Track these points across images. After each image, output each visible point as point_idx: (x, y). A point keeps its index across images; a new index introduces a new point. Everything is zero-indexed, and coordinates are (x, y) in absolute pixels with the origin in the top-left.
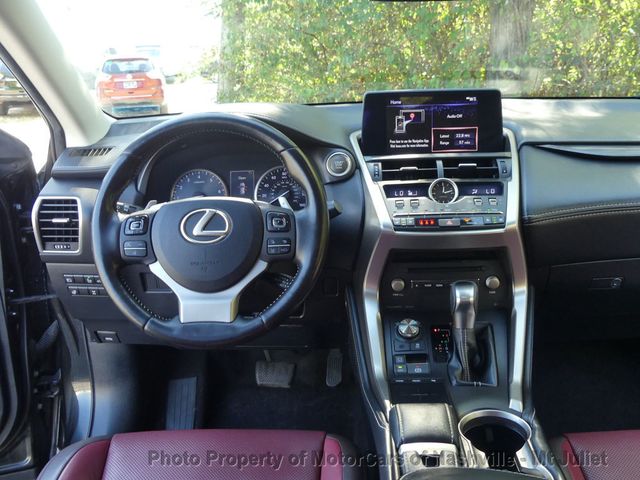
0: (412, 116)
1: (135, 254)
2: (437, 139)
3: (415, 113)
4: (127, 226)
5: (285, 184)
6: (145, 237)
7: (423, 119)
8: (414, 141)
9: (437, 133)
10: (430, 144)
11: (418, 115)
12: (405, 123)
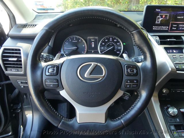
0: (164, 16)
1: (51, 86)
2: (172, 27)
3: (165, 15)
4: (47, 70)
5: (111, 43)
6: (57, 77)
7: (168, 18)
8: (163, 27)
9: (172, 24)
10: (168, 28)
11: (166, 16)
12: (160, 19)
